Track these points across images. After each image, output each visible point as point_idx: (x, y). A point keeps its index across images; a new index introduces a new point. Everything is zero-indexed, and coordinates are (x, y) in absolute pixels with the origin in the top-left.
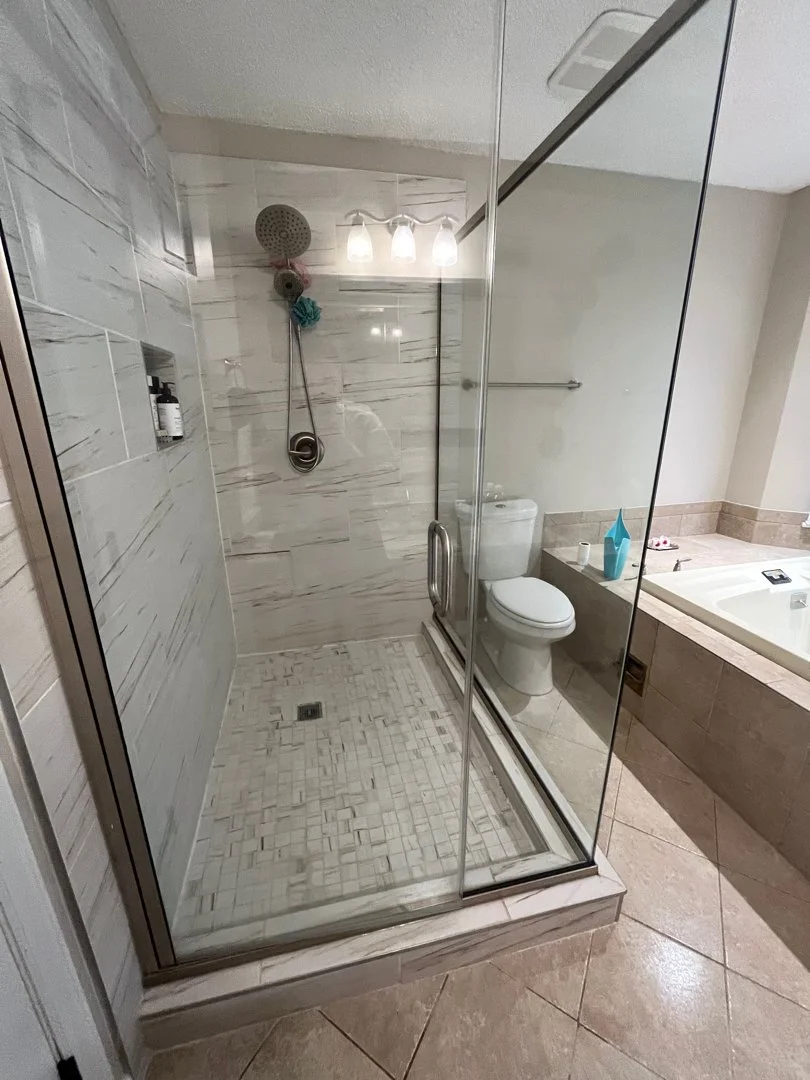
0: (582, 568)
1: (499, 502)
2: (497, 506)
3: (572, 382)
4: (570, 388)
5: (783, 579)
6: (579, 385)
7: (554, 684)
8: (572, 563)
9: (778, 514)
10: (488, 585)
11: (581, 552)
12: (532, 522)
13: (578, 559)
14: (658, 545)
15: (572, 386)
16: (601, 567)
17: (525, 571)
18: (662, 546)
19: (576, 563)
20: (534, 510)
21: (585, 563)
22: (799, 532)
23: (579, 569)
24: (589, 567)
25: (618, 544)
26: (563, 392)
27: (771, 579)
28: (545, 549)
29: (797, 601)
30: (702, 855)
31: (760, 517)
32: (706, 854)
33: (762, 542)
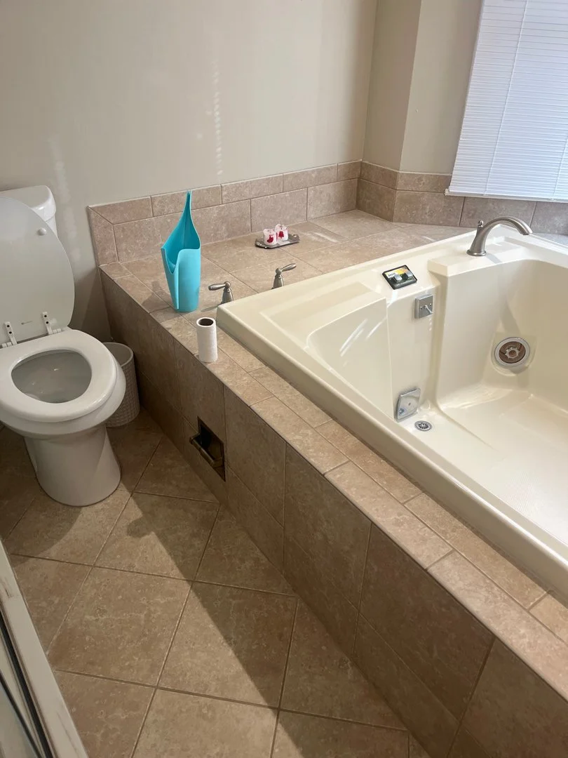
9: (420, 178)
14: (271, 239)
22: (441, 203)
27: (392, 281)
28: (101, 267)
29: (422, 308)
30: (262, 702)
31: (400, 182)
32: (267, 700)
33: (403, 220)
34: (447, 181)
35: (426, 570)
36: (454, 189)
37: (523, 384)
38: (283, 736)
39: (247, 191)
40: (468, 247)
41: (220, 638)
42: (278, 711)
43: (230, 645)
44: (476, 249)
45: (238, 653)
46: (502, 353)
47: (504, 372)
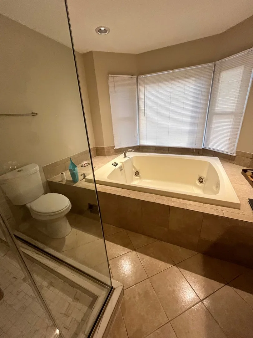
0: (65, 182)
1: (19, 168)
2: (18, 171)
3: (33, 113)
4: (33, 115)
5: (117, 164)
6: (37, 114)
7: (71, 226)
8: (60, 182)
9: (109, 147)
10: (28, 205)
11: (62, 176)
12: (39, 173)
13: (62, 179)
14: (85, 165)
15: (34, 115)
16: (71, 179)
17: (43, 192)
18: (86, 165)
19: (62, 181)
20: (37, 168)
21: (65, 180)
22: (114, 151)
23: (64, 183)
24: (67, 181)
25: (75, 170)
26: (31, 117)
27: (114, 165)
28: (48, 180)
29: (121, 169)
30: (131, 250)
31: (105, 149)
32: (132, 249)
33: (108, 155)
34: (114, 147)
35: (154, 203)
36: (115, 148)
37: (141, 178)
38: (138, 253)
39: (76, 156)
40: (123, 156)
41: (115, 244)
42: (135, 250)
43: (118, 245)
44: (125, 156)
45: (121, 245)
46: (135, 175)
47: (137, 177)
